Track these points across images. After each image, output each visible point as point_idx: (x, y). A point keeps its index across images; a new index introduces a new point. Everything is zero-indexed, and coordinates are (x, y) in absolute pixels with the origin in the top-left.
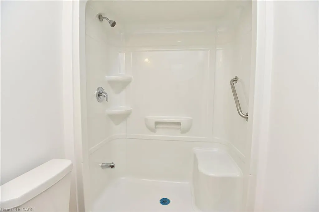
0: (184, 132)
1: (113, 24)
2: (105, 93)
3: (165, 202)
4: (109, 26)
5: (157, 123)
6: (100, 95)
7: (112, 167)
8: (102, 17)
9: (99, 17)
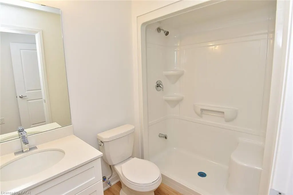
0: (228, 121)
1: (167, 34)
2: (161, 85)
3: (202, 175)
4: (164, 34)
5: (202, 110)
6: (158, 86)
7: (166, 138)
8: (160, 29)
9: (158, 30)
